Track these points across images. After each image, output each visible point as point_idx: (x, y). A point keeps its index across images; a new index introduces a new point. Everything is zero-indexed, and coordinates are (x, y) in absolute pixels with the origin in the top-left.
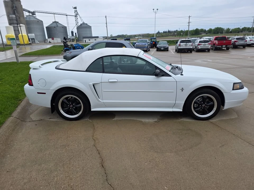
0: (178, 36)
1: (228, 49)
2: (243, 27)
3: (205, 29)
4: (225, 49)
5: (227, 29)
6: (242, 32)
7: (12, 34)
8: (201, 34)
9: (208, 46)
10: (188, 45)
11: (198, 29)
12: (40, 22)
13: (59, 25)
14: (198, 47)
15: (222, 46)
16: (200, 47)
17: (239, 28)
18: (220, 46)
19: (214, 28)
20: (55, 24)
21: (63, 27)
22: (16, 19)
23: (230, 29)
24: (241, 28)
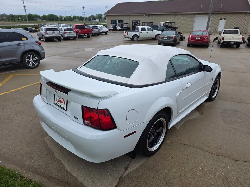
0: (8, 20)
1: (88, 37)
2: (74, 16)
3: (39, 15)
4: (86, 37)
5: (60, 16)
6: (74, 20)
8: (36, 20)
9: (73, 34)
10: (56, 33)
11: (31, 14)
14: (65, 35)
15: (84, 34)
16: (67, 35)
17: (70, 16)
18: (83, 34)
19: (48, 15)
23: (63, 17)
24: (72, 16)
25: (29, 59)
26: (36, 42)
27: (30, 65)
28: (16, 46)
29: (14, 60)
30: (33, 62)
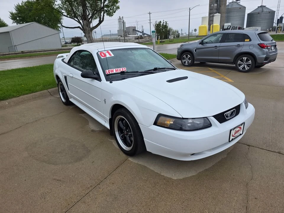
7: (205, 25)
12: (243, 8)
13: (265, 10)
20: (260, 9)
21: (269, 13)
22: (217, 8)
25: (242, 62)
26: (258, 44)
27: (241, 68)
28: (235, 47)
29: (229, 59)
30: (245, 65)
